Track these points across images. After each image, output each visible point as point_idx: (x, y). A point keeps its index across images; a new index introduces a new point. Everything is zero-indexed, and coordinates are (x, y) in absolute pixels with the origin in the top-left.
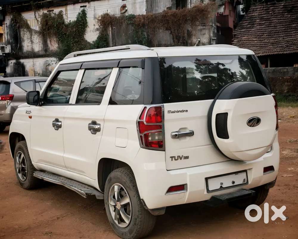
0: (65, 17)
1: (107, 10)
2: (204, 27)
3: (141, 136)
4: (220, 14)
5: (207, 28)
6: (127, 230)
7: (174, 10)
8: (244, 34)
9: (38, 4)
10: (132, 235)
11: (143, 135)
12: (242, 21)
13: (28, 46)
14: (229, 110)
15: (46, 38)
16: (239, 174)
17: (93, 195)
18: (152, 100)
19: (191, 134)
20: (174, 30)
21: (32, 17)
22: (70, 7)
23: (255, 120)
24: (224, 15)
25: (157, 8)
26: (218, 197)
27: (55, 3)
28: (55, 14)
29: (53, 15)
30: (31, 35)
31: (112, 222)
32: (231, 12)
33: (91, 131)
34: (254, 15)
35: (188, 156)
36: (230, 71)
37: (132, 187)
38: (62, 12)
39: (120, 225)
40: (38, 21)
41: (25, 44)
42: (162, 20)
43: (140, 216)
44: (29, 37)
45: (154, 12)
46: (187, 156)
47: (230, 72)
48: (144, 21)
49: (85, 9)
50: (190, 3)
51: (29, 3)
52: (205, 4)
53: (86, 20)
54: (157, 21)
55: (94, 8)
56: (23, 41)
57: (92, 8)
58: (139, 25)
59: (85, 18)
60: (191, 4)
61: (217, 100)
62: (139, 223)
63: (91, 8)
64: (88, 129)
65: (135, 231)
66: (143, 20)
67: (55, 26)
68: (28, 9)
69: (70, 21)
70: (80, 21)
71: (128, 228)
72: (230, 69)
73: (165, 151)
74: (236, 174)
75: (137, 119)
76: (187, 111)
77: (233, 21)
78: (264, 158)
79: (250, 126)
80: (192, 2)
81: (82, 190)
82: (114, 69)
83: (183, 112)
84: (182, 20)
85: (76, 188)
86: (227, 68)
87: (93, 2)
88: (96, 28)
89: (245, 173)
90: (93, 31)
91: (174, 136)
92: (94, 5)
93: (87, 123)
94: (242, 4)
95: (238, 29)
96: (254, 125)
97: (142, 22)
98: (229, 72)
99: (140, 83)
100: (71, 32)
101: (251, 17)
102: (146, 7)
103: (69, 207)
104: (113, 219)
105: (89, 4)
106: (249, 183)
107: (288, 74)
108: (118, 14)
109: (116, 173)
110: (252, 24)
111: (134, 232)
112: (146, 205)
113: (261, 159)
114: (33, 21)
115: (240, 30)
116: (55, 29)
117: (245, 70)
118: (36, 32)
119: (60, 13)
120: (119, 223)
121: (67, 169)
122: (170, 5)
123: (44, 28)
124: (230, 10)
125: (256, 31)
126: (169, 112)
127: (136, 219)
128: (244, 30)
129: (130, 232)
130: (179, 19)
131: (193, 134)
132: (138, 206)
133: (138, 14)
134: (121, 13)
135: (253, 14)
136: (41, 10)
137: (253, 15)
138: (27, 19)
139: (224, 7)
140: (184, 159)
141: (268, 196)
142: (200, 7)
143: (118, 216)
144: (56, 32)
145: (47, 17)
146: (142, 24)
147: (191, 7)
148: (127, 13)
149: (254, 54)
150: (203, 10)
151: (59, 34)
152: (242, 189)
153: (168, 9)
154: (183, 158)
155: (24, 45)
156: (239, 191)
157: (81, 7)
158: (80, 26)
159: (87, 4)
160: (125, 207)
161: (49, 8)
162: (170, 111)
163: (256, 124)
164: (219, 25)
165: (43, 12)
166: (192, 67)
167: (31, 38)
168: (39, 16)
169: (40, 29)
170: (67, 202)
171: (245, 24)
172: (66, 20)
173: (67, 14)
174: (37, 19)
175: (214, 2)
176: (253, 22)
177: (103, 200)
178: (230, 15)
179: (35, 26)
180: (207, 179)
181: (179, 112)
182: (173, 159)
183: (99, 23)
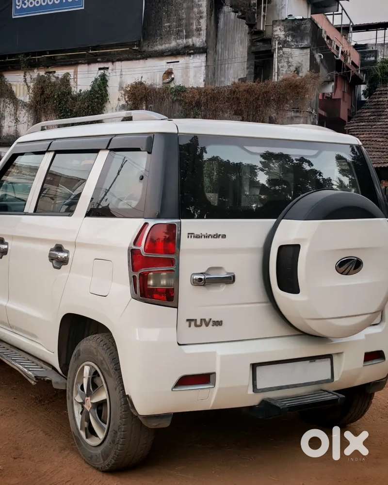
0: (72, 83)
1: (142, 77)
2: (298, 114)
3: (134, 277)
4: (326, 97)
5: (301, 116)
6: (99, 451)
7: (250, 83)
8: (364, 130)
9: (30, 59)
10: (106, 462)
11: (137, 276)
12: (360, 109)
13: (9, 127)
14: (303, 240)
15: (40, 116)
16: (317, 360)
17: (48, 380)
18: (159, 211)
19: (230, 280)
20: (248, 115)
21: (20, 80)
22: (82, 69)
23: (351, 262)
24: (333, 98)
25: (223, 79)
26: (272, 402)
27: (58, 61)
28: (57, 78)
29: (53, 80)
30: (16, 109)
31: (77, 435)
32: (346, 95)
33: (52, 262)
34: (383, 101)
35: (221, 321)
36: (320, 175)
37: (112, 371)
38: (69, 76)
39: (88, 441)
40: (28, 87)
41: (4, 122)
42: (228, 98)
43: (123, 426)
44: (13, 112)
45: (217, 85)
46: (219, 320)
47: (321, 177)
48: (200, 98)
49: (107, 73)
50: (276, 74)
51: (17, 58)
52: (301, 77)
53: (106, 91)
54: (221, 98)
55: (121, 71)
56: (3, 118)
57: (117, 71)
58: (190, 103)
59: (105, 87)
60: (278, 75)
61: (283, 220)
62: (122, 440)
63: (115, 72)
64: (48, 258)
65: (112, 454)
66: (198, 97)
67: (55, 97)
68: (15, 67)
69: (81, 90)
70: (97, 92)
71: (102, 447)
72: (321, 171)
73: (177, 308)
74: (310, 362)
75: (130, 244)
76: (224, 236)
77: (348, 110)
78: (366, 336)
79: (342, 274)
80: (281, 72)
81: (30, 369)
82: (101, 153)
83: (218, 239)
84: (262, 100)
85: (20, 366)
86: (316, 170)
87: (120, 62)
88: (121, 105)
89: (329, 359)
90: (116, 109)
91: (197, 281)
92: (121, 66)
93: (47, 249)
94: (365, 84)
95: (354, 121)
96: (348, 272)
97: (196, 99)
98: (318, 177)
99: (142, 178)
100: (80, 108)
101: (378, 104)
102: (205, 76)
103: (13, 398)
104: (77, 429)
105: (113, 64)
106: (336, 379)
108: (159, 84)
109: (88, 344)
110: (378, 115)
111: (111, 457)
112: (135, 406)
113: (361, 336)
114: (22, 87)
115: (357, 122)
116: (55, 102)
117: (349, 177)
118: (25, 105)
119: (65, 76)
120: (87, 437)
121: (11, 330)
122: (244, 76)
123: (38, 99)
124: (344, 92)
125: (384, 126)
126: (190, 235)
127: (116, 433)
128: (364, 124)
129: (105, 456)
130: (256, 98)
131: (234, 281)
132: (120, 408)
133: (191, 86)
134: (164, 83)
135: (381, 99)
136: (35, 71)
137: (380, 101)
138: (11, 83)
139: (333, 84)
140: (213, 326)
141: (372, 405)
142: (293, 80)
143: (86, 424)
144: (56, 106)
145: (44, 81)
146: (196, 103)
147: (279, 80)
148: (173, 83)
149: (360, 143)
150: (297, 86)
151: (61, 110)
152: (321, 390)
153: (240, 81)
154: (211, 323)
155: (3, 125)
156: (315, 392)
157: (100, 69)
158: (96, 100)
159: (109, 65)
160: (99, 408)
161: (48, 67)
162: (192, 234)
163: (354, 269)
164: (323, 113)
165: (38, 73)
166: (254, 164)
167: (16, 114)
168: (31, 79)
169: (32, 101)
170: (12, 389)
171: (366, 113)
172: (73, 89)
173: (77, 78)
174: (27, 84)
175: (316, 75)
176: (380, 111)
177: (65, 391)
178: (344, 100)
179: (24, 94)
180: (254, 366)
181: (210, 237)
182: (193, 323)
183: (126, 97)
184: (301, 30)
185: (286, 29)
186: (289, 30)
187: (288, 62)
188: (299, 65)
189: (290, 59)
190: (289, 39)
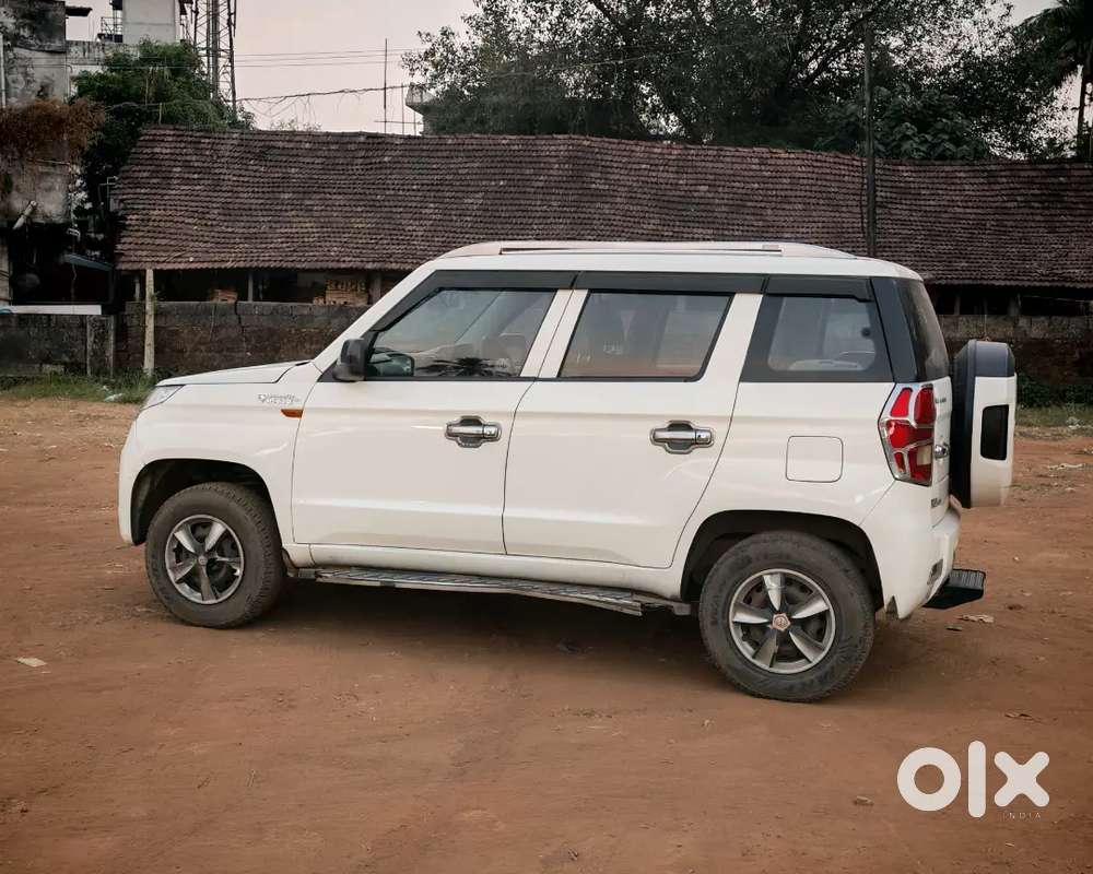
2: (51, 169)
3: (898, 454)
5: (59, 173)
8: (151, 202)
11: (905, 453)
31: (739, 667)
33: (663, 446)
34: (162, 153)
39: (775, 670)
50: (4, 93)
60: (7, 96)
75: (882, 414)
80: (13, 90)
99: (867, 333)
101: (154, 157)
107: (312, 321)
110: (164, 178)
115: (129, 188)
120: (771, 666)
125: (184, 198)
128: (143, 191)
135: (157, 150)
137: (157, 153)
143: (777, 648)
147: (9, 107)
171: (141, 173)
176: (165, 171)
184: (47, 20)
185: (18, 15)
186: (24, 17)
187: (26, 74)
188: (46, 81)
189: (30, 70)
190: (25, 33)
